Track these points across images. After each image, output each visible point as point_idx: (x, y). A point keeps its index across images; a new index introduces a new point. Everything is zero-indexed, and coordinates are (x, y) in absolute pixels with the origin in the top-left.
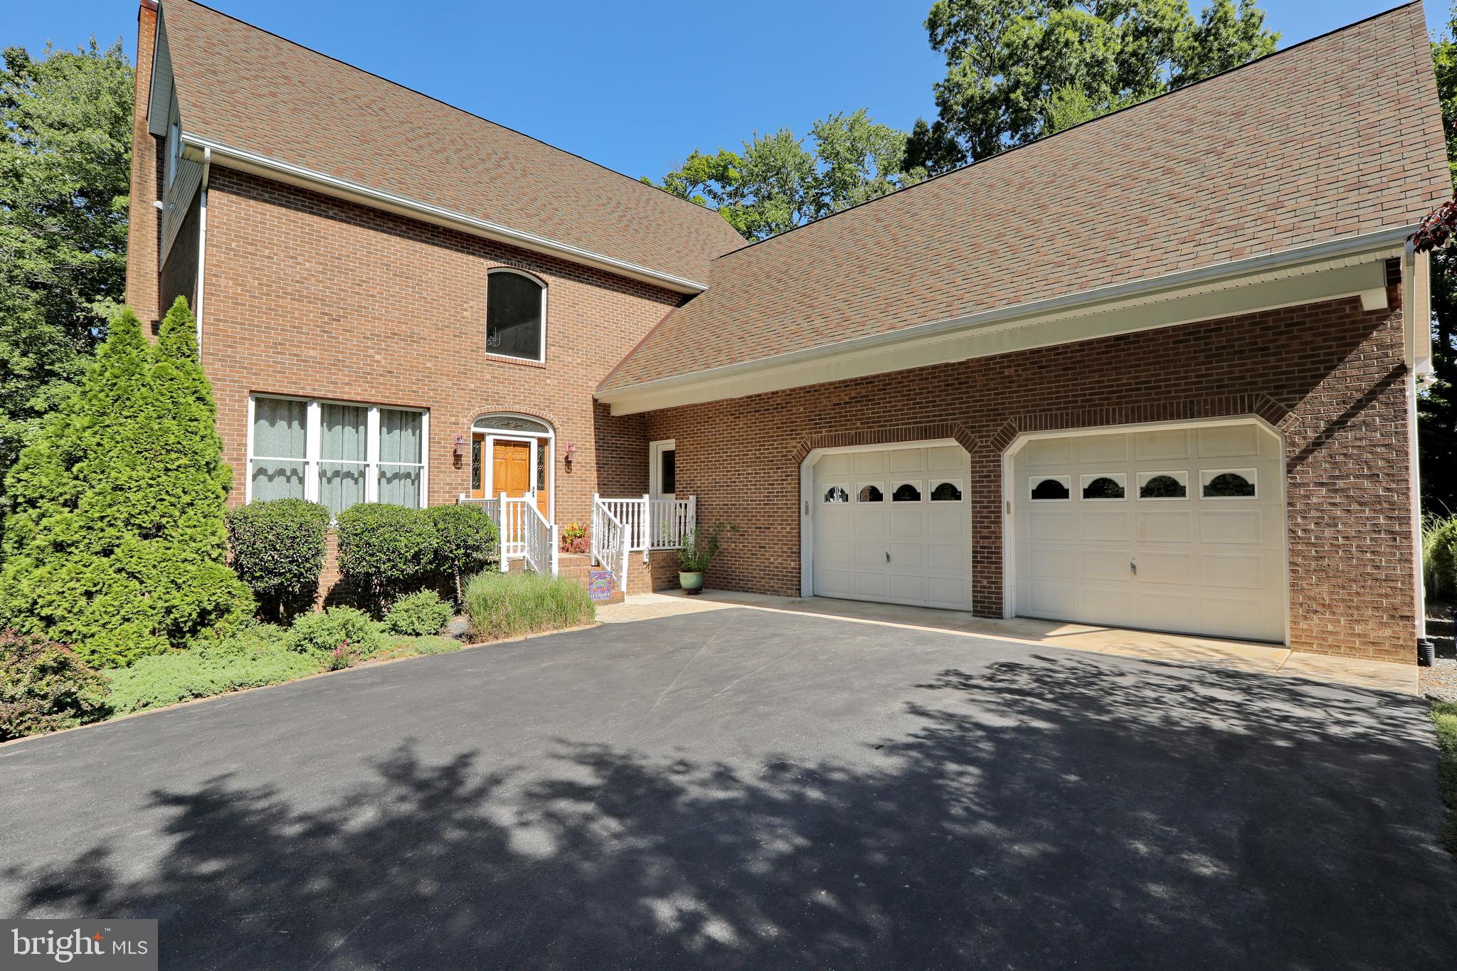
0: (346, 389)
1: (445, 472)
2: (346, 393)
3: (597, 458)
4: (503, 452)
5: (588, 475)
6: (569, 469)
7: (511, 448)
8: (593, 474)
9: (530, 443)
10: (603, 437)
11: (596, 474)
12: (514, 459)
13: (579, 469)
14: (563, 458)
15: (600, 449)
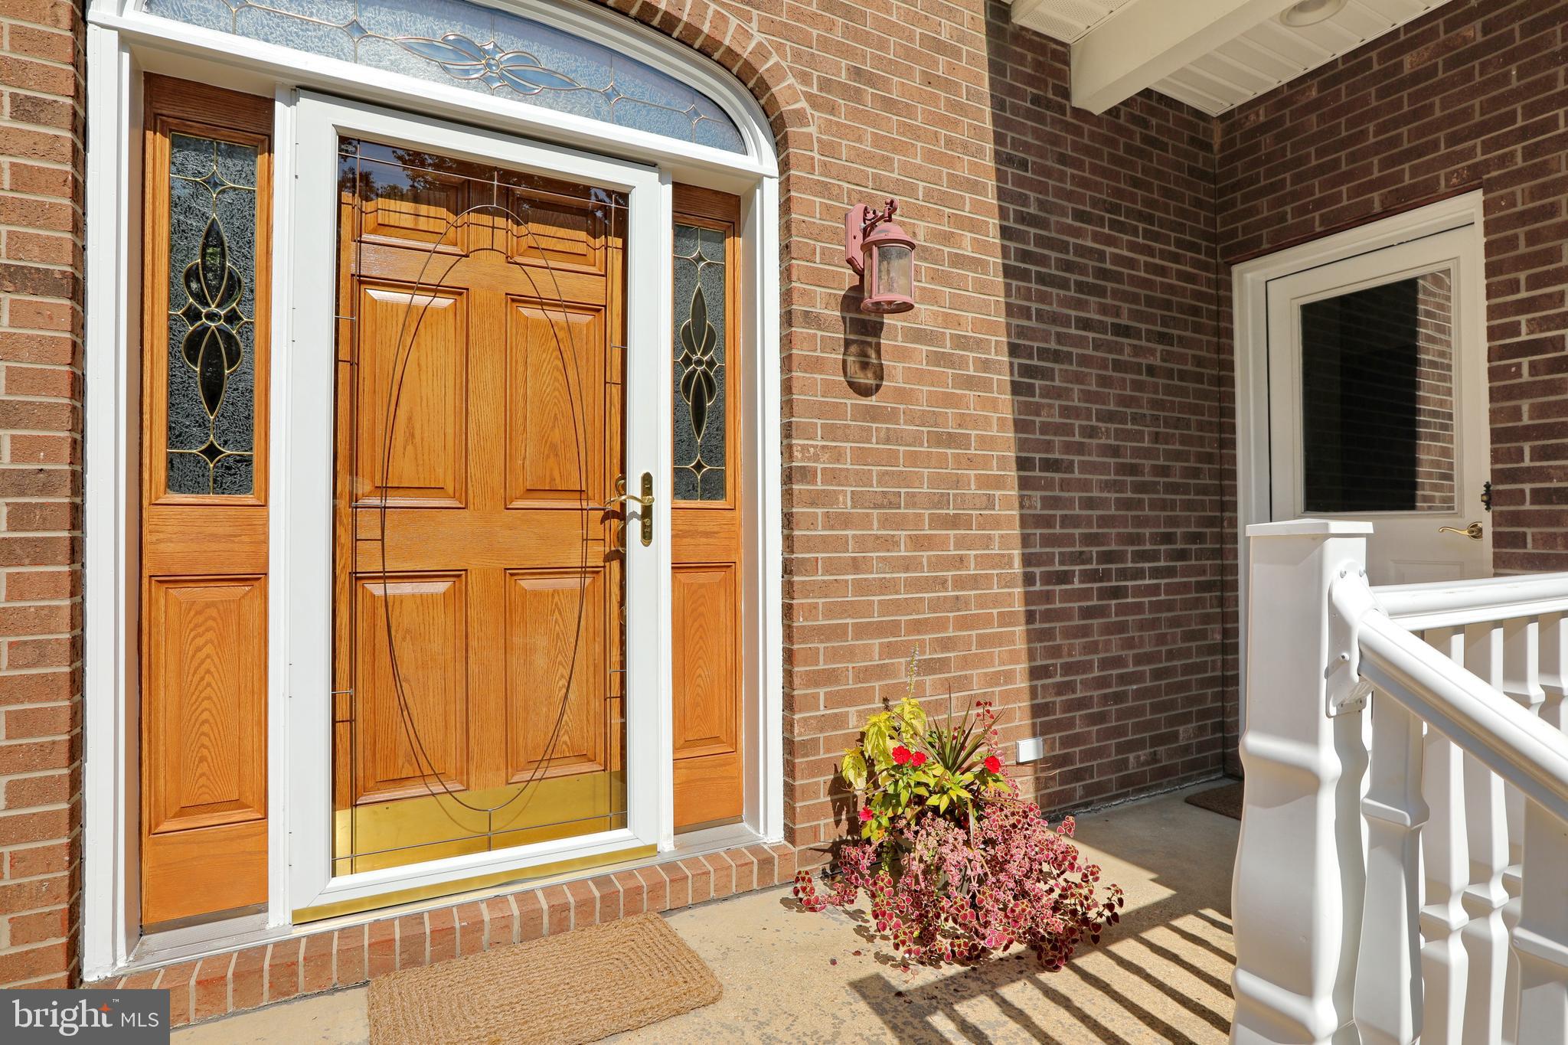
3: (1015, 322)
4: (441, 248)
5: (968, 408)
6: (870, 375)
7: (500, 222)
8: (994, 405)
9: (622, 197)
10: (1040, 210)
11: (1010, 410)
12: (517, 300)
13: (919, 376)
14: (833, 302)
15: (1024, 275)
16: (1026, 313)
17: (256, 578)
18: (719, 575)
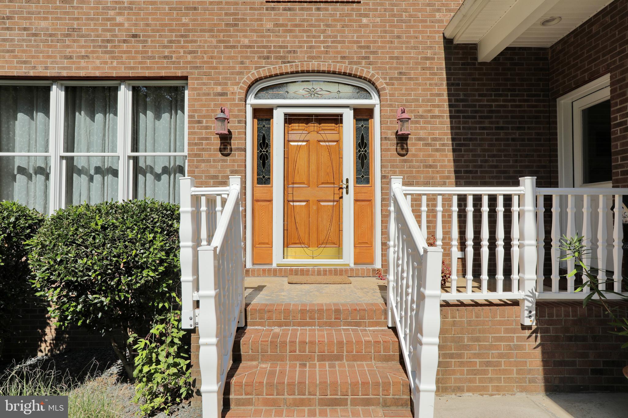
0: (83, 63)
1: (208, 161)
2: (84, 68)
3: (454, 131)
4: (303, 132)
5: (437, 157)
6: (404, 151)
7: (316, 125)
8: (446, 156)
9: (341, 115)
10: (465, 97)
11: (452, 157)
12: (319, 141)
13: (420, 150)
14: (393, 134)
15: (458, 117)
16: (459, 128)
17: (271, 201)
18: (368, 203)
